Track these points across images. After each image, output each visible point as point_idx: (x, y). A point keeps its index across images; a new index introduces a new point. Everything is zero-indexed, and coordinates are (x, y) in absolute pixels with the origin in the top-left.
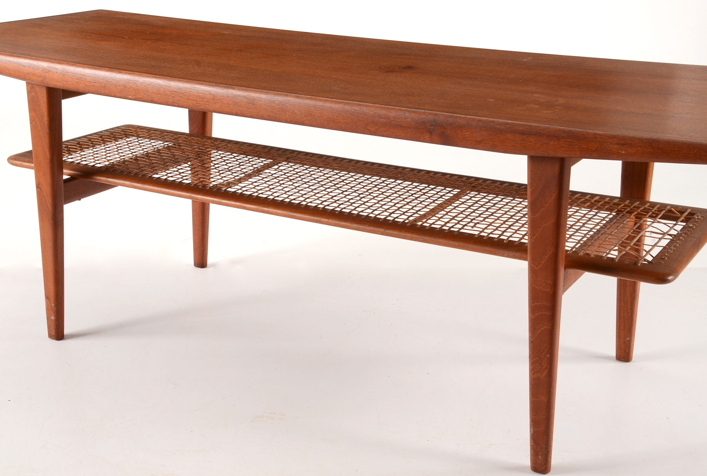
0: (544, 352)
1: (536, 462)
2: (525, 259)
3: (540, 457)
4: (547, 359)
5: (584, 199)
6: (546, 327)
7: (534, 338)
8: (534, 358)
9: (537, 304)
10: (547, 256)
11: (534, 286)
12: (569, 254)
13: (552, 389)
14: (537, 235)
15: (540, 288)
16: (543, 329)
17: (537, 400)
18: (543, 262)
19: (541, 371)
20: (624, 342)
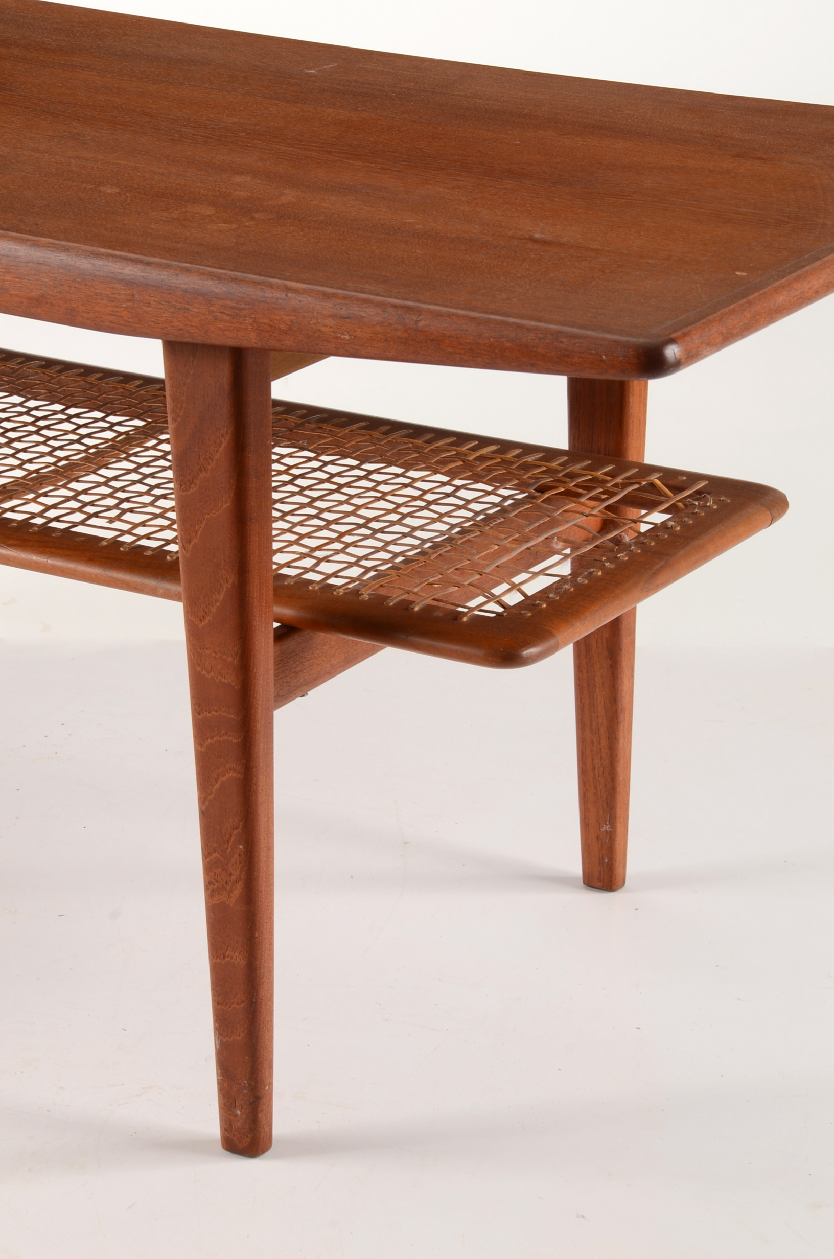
0: (233, 839)
1: (231, 1125)
3: (238, 1112)
4: (240, 855)
5: (455, 452)
6: (231, 774)
7: (207, 803)
8: (210, 854)
9: (209, 715)
10: (222, 595)
11: (199, 669)
12: (312, 591)
13: (257, 935)
14: (195, 541)
15: (212, 674)
16: (224, 779)
17: (223, 962)
18: (214, 610)
19: (228, 887)
20: (598, 837)
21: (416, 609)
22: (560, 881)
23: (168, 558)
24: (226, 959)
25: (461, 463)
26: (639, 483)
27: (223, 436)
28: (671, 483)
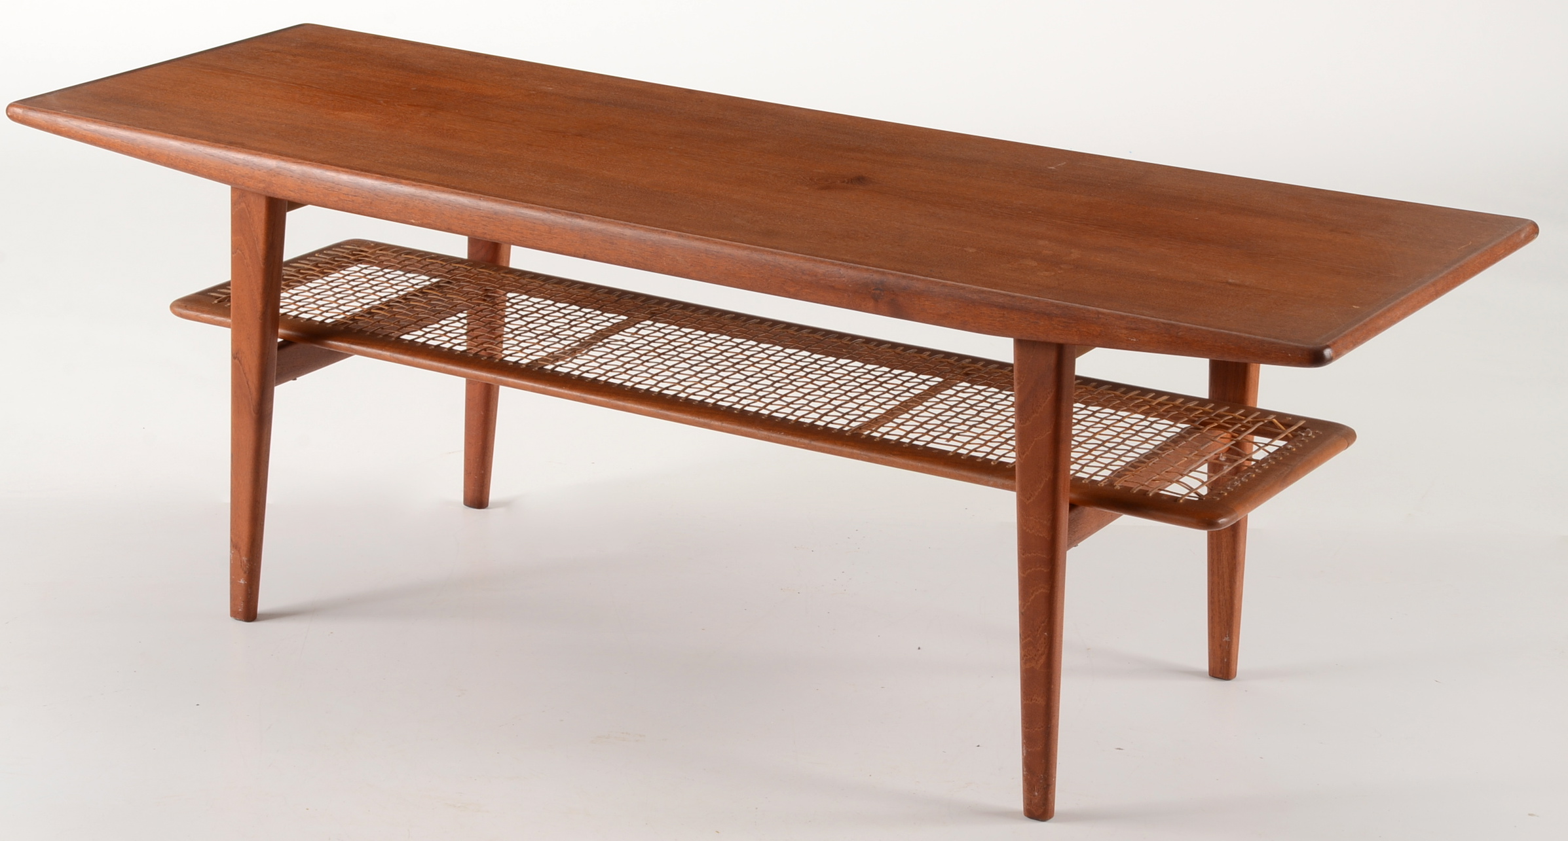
0: (1041, 629)
1: (1031, 801)
2: (1012, 489)
3: (1036, 794)
4: (1045, 639)
5: (1143, 400)
6: (1042, 590)
7: (1025, 608)
8: (1025, 638)
9: (1029, 555)
10: (1042, 485)
11: (1025, 528)
12: (1085, 483)
13: (1052, 687)
14: (1027, 453)
15: (1033, 531)
16: (1038, 593)
17: (1031, 703)
18: (1037, 494)
19: (1036, 658)
20: (1220, 646)
21: (1151, 495)
22: (1196, 674)
23: (992, 463)
24: (1033, 701)
25: (1148, 407)
26: (1263, 421)
27: (1049, 393)
28: (1282, 421)
